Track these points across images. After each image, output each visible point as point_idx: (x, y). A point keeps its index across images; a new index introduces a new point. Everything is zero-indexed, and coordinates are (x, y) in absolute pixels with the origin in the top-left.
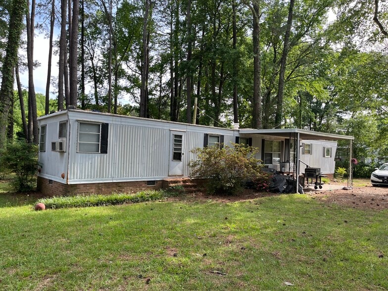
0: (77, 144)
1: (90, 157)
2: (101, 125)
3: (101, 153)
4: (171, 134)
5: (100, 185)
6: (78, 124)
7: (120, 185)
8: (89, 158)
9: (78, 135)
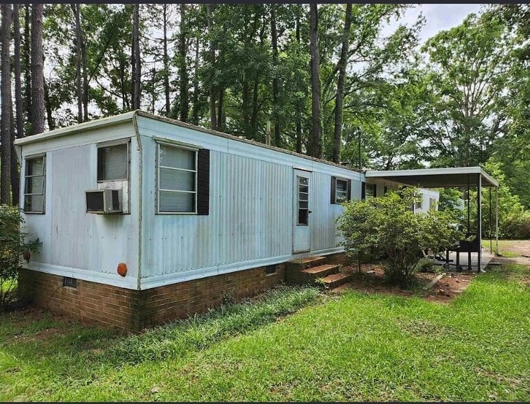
0: (156, 193)
1: (180, 223)
2: (197, 153)
3: (199, 214)
4: (295, 176)
5: (198, 284)
6: (157, 148)
7: (229, 279)
8: (178, 226)
9: (156, 173)
